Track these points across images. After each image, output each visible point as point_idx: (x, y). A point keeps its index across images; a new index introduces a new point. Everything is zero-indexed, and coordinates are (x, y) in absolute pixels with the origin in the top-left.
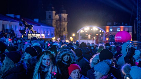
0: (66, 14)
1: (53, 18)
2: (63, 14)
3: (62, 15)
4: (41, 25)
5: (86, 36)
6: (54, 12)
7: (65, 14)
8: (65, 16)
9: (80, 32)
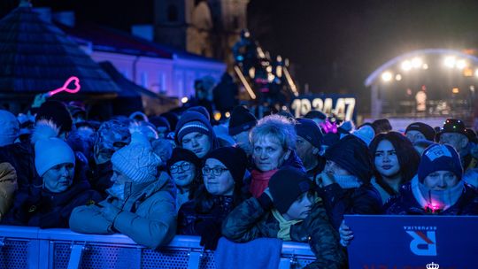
4: (175, 56)
5: (405, 99)
9: (377, 80)
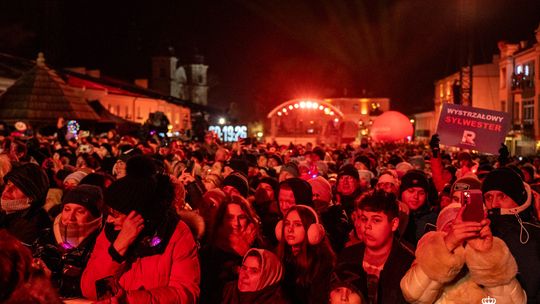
0: (205, 64)
1: (172, 77)
2: (198, 66)
3: (193, 69)
6: (174, 60)
7: (202, 66)
8: (200, 69)
